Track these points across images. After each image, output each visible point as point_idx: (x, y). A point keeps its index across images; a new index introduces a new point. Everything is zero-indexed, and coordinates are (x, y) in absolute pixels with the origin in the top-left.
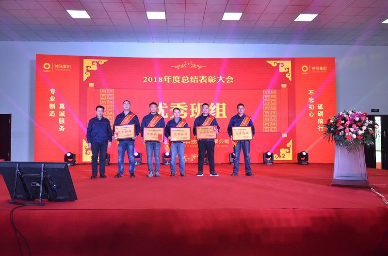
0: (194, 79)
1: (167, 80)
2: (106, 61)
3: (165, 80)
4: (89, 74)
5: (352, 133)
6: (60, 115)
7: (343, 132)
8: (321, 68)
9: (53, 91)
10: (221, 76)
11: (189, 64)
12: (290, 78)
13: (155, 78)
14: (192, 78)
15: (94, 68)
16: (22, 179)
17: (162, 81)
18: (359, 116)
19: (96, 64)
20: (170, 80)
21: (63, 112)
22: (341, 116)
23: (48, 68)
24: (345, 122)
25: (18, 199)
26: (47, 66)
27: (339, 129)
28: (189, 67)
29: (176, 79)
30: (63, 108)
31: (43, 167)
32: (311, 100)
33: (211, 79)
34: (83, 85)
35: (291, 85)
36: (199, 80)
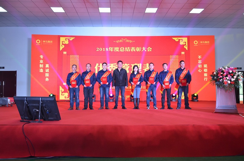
0: (127, 49)
1: (111, 50)
2: (74, 38)
3: (110, 50)
4: (63, 46)
5: (227, 80)
6: (46, 71)
7: (222, 79)
8: (206, 42)
9: (42, 57)
10: (144, 47)
11: (124, 40)
12: (187, 48)
13: (104, 49)
14: (126, 48)
15: (67, 42)
16: (28, 107)
17: (108, 50)
18: (232, 70)
19: (68, 40)
20: (113, 50)
21: (48, 69)
22: (221, 69)
23: (39, 43)
24: (223, 74)
25: (26, 119)
26: (38, 42)
27: (219, 77)
28: (124, 42)
29: (117, 49)
30: (48, 67)
31: (41, 99)
32: (200, 62)
33: (138, 49)
34: (60, 53)
35: (188, 53)
36: (130, 50)
